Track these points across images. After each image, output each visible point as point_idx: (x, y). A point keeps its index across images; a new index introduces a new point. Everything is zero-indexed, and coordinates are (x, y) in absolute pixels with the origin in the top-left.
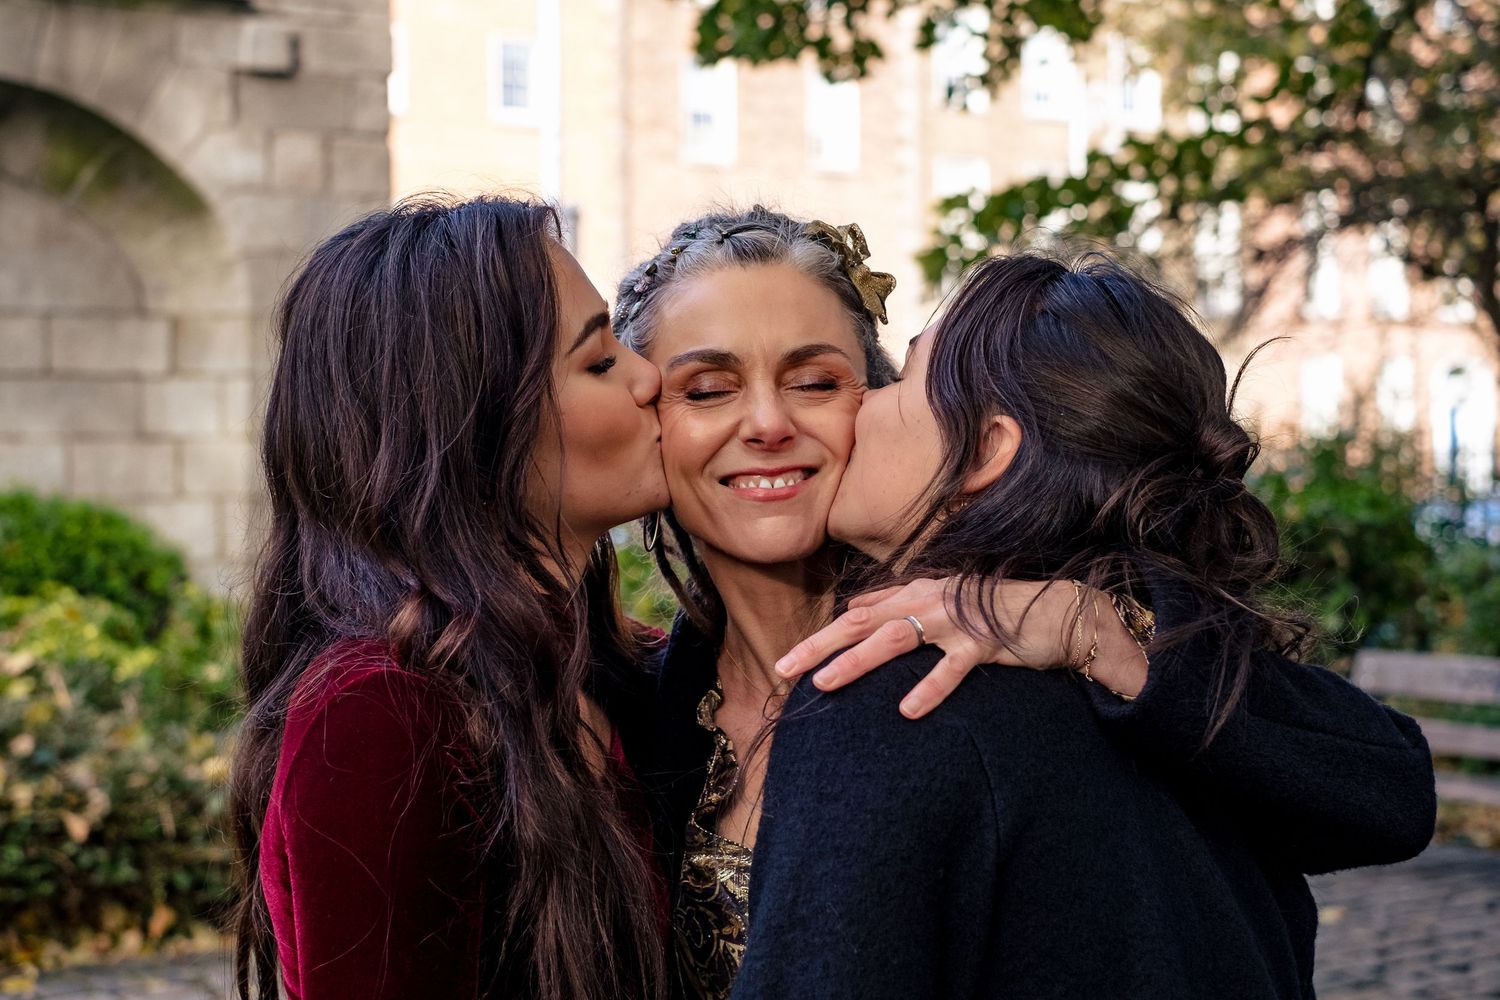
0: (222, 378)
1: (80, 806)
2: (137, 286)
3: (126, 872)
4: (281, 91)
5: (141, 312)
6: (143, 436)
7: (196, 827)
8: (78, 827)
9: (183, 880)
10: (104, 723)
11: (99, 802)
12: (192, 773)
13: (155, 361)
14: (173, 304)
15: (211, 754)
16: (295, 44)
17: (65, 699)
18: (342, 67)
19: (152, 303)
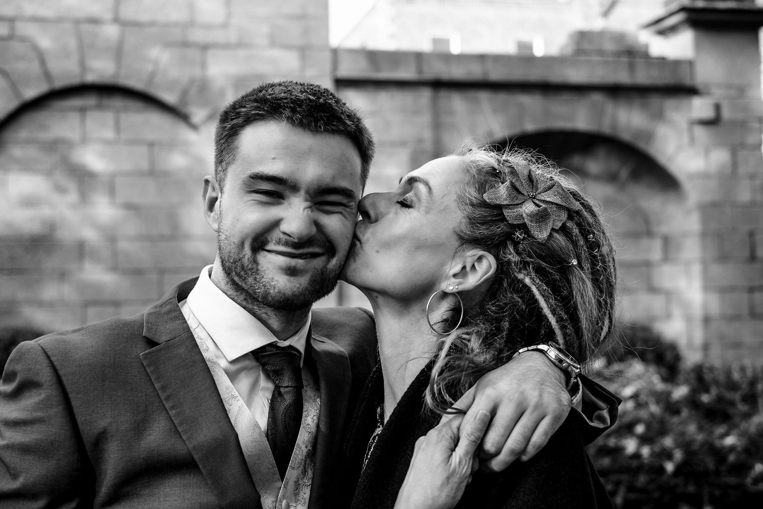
0: (688, 264)
1: (669, 456)
2: (647, 221)
3: (691, 489)
4: (712, 129)
5: (649, 234)
6: (652, 289)
7: (723, 468)
8: (670, 467)
9: (717, 493)
10: (675, 420)
11: (678, 455)
12: (717, 443)
13: (656, 254)
14: (664, 229)
15: (727, 434)
16: (718, 107)
17: (654, 408)
18: (739, 116)
19: (655, 229)
